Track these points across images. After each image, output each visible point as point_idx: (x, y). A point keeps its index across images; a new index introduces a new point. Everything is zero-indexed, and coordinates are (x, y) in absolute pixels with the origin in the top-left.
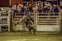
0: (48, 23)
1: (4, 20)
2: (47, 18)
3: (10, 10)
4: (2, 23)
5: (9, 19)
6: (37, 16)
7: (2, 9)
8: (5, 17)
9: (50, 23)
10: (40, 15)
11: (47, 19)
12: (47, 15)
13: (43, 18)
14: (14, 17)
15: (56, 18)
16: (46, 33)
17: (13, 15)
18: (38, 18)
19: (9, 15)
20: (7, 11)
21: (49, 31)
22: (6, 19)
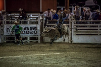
0: (87, 33)
1: (34, 29)
2: (86, 26)
3: (41, 17)
4: (31, 33)
5: (39, 28)
6: (73, 24)
7: (31, 15)
8: (34, 26)
9: (90, 33)
10: (77, 23)
11: (86, 28)
12: (87, 23)
13: (81, 26)
14: (45, 25)
15: (97, 26)
16: (85, 46)
17: (44, 22)
18: (75, 27)
19: (40, 23)
20: (37, 18)
21: (89, 43)
22: (35, 28)
